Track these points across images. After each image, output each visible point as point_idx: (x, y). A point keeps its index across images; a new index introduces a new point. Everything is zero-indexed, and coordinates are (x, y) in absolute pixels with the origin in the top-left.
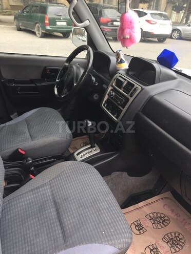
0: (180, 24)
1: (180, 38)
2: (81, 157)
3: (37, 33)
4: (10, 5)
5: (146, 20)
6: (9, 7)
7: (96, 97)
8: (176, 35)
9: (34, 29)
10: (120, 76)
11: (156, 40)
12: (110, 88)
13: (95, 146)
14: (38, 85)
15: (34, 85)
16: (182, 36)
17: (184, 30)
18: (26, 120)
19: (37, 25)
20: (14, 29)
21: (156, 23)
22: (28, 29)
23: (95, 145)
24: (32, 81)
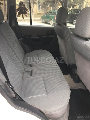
3: (51, 24)
4: (37, 13)
6: (37, 14)
9: (50, 22)
19: (51, 20)
20: (41, 23)
22: (47, 22)
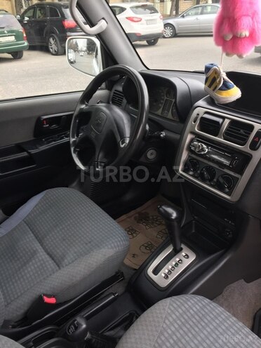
0: (170, 16)
1: (175, 35)
2: (166, 277)
5: (127, 18)
7: (152, 154)
8: (169, 32)
10: (206, 113)
11: (145, 43)
12: (189, 137)
13: (181, 249)
14: (33, 152)
15: (25, 154)
16: (177, 32)
17: (178, 24)
18: (28, 222)
21: (141, 20)
23: (183, 246)
24: (19, 148)
